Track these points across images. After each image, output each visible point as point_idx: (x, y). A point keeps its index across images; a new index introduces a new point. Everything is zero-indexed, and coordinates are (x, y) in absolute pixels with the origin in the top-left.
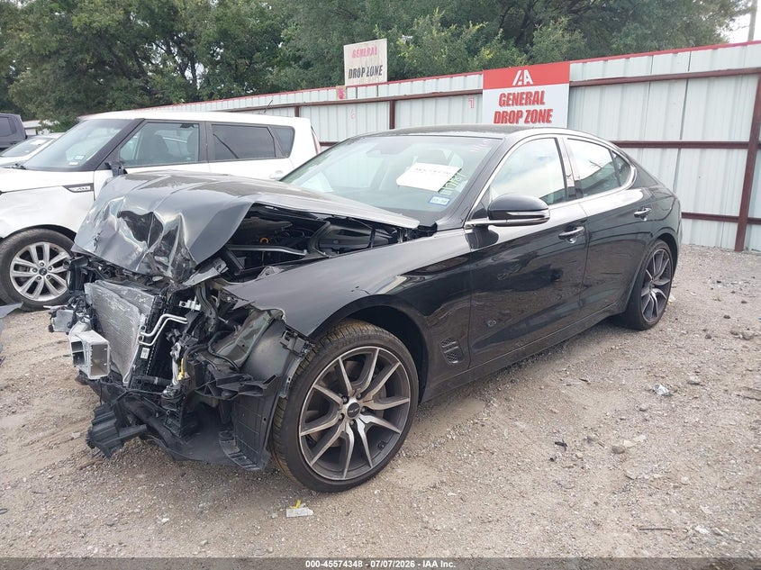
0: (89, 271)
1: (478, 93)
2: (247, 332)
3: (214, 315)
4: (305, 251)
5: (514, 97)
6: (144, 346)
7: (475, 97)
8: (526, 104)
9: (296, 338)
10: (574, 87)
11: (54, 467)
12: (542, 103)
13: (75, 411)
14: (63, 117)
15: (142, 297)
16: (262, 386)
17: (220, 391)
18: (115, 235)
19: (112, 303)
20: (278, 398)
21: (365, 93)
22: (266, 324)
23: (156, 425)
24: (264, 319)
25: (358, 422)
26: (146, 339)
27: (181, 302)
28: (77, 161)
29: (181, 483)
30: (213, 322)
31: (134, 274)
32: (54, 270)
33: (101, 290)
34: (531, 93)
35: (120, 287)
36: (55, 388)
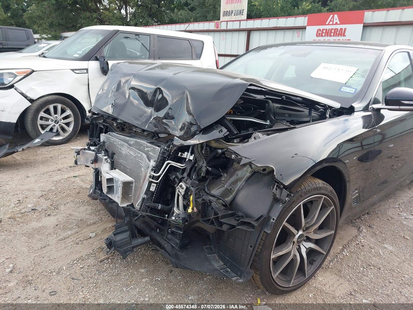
0: (104, 125)
1: (304, 28)
2: (232, 179)
3: (205, 164)
4: (269, 121)
5: (326, 32)
6: (152, 182)
7: (301, 31)
8: (334, 35)
9: (282, 189)
10: (366, 26)
11: (82, 259)
12: (344, 35)
13: (88, 216)
14: (53, 33)
15: (147, 147)
16: (253, 223)
17: (221, 224)
18: (126, 102)
19: (123, 149)
20: (263, 232)
21: (231, 26)
22: (248, 174)
23: (159, 239)
24: (247, 171)
25: (302, 247)
26: (153, 177)
27: (180, 153)
28: (78, 54)
29: (171, 278)
30: (204, 169)
31: (144, 131)
32: (63, 121)
33: (113, 139)
34: (337, 29)
35: (128, 138)
36: (72, 199)
